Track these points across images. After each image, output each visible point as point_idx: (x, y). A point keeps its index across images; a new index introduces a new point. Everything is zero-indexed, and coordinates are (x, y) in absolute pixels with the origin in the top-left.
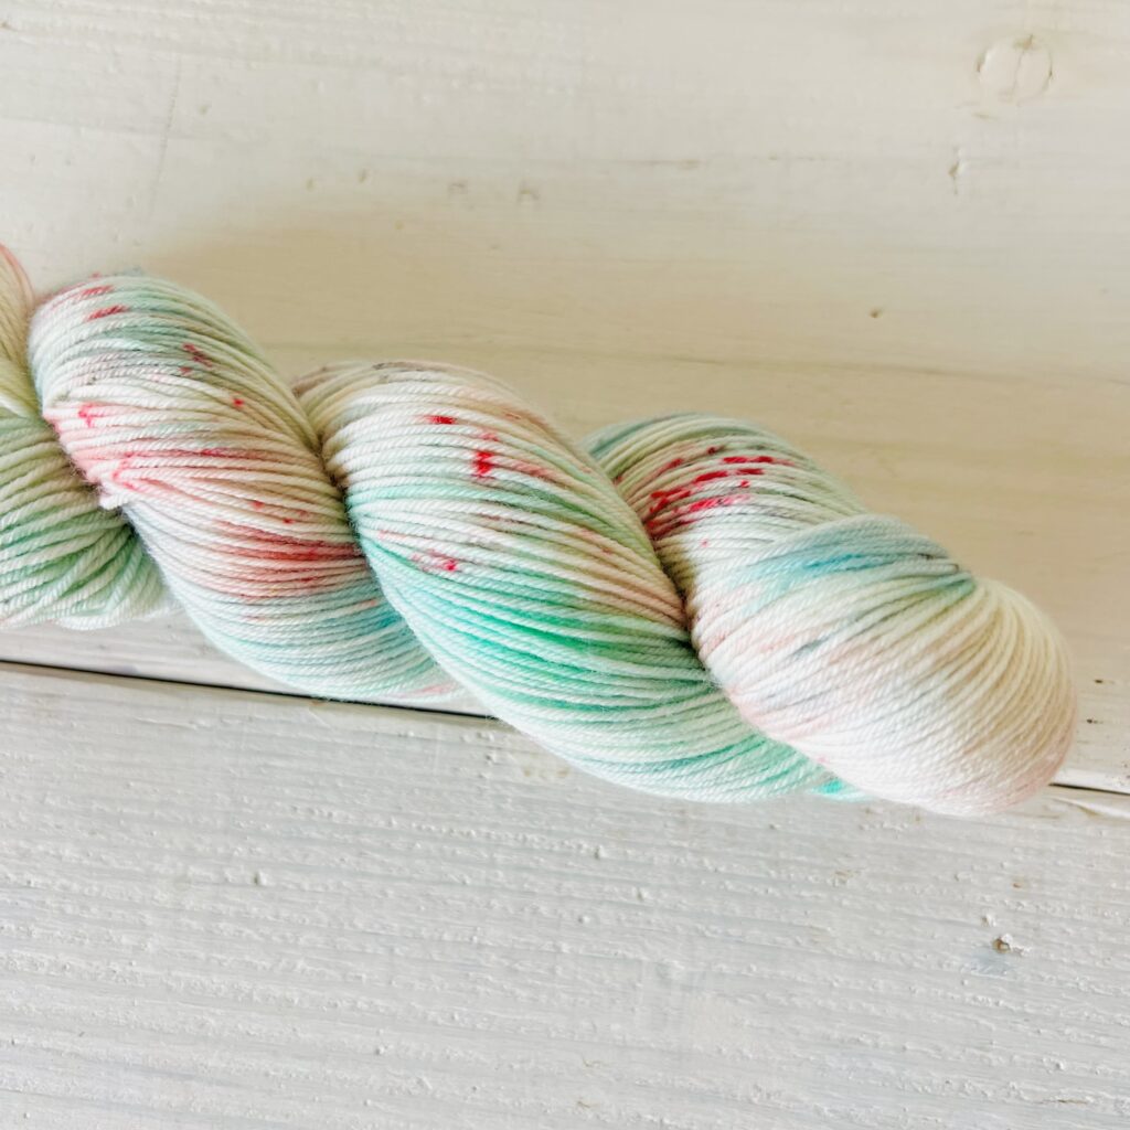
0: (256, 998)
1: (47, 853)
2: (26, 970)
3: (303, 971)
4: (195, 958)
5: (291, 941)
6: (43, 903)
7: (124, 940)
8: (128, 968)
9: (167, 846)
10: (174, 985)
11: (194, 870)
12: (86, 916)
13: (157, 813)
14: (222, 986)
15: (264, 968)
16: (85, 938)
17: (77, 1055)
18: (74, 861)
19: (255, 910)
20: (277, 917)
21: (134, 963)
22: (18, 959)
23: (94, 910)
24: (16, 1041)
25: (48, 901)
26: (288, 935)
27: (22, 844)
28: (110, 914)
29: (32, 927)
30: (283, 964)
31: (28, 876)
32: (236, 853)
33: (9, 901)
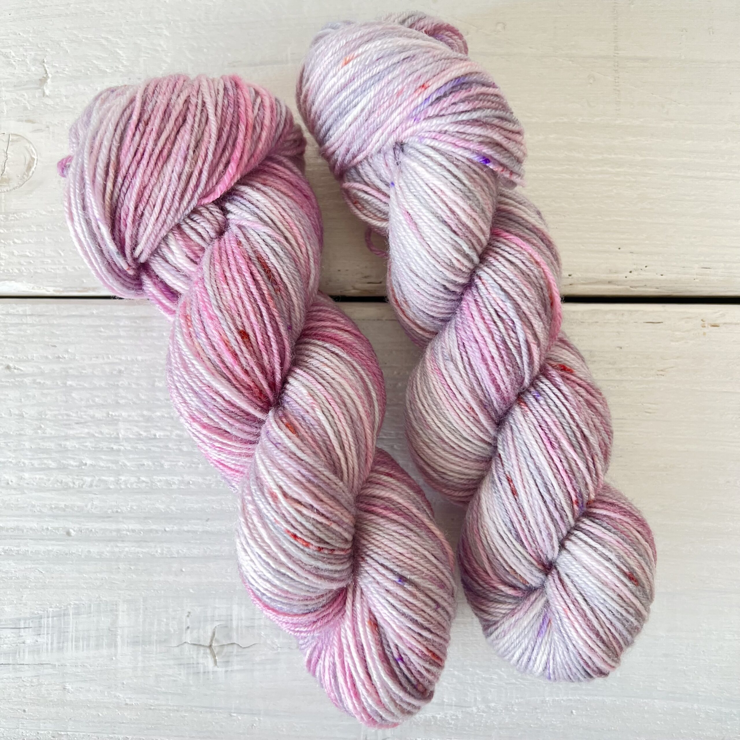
1: (163, 416)
2: (164, 487)
6: (167, 447)
24: (167, 529)
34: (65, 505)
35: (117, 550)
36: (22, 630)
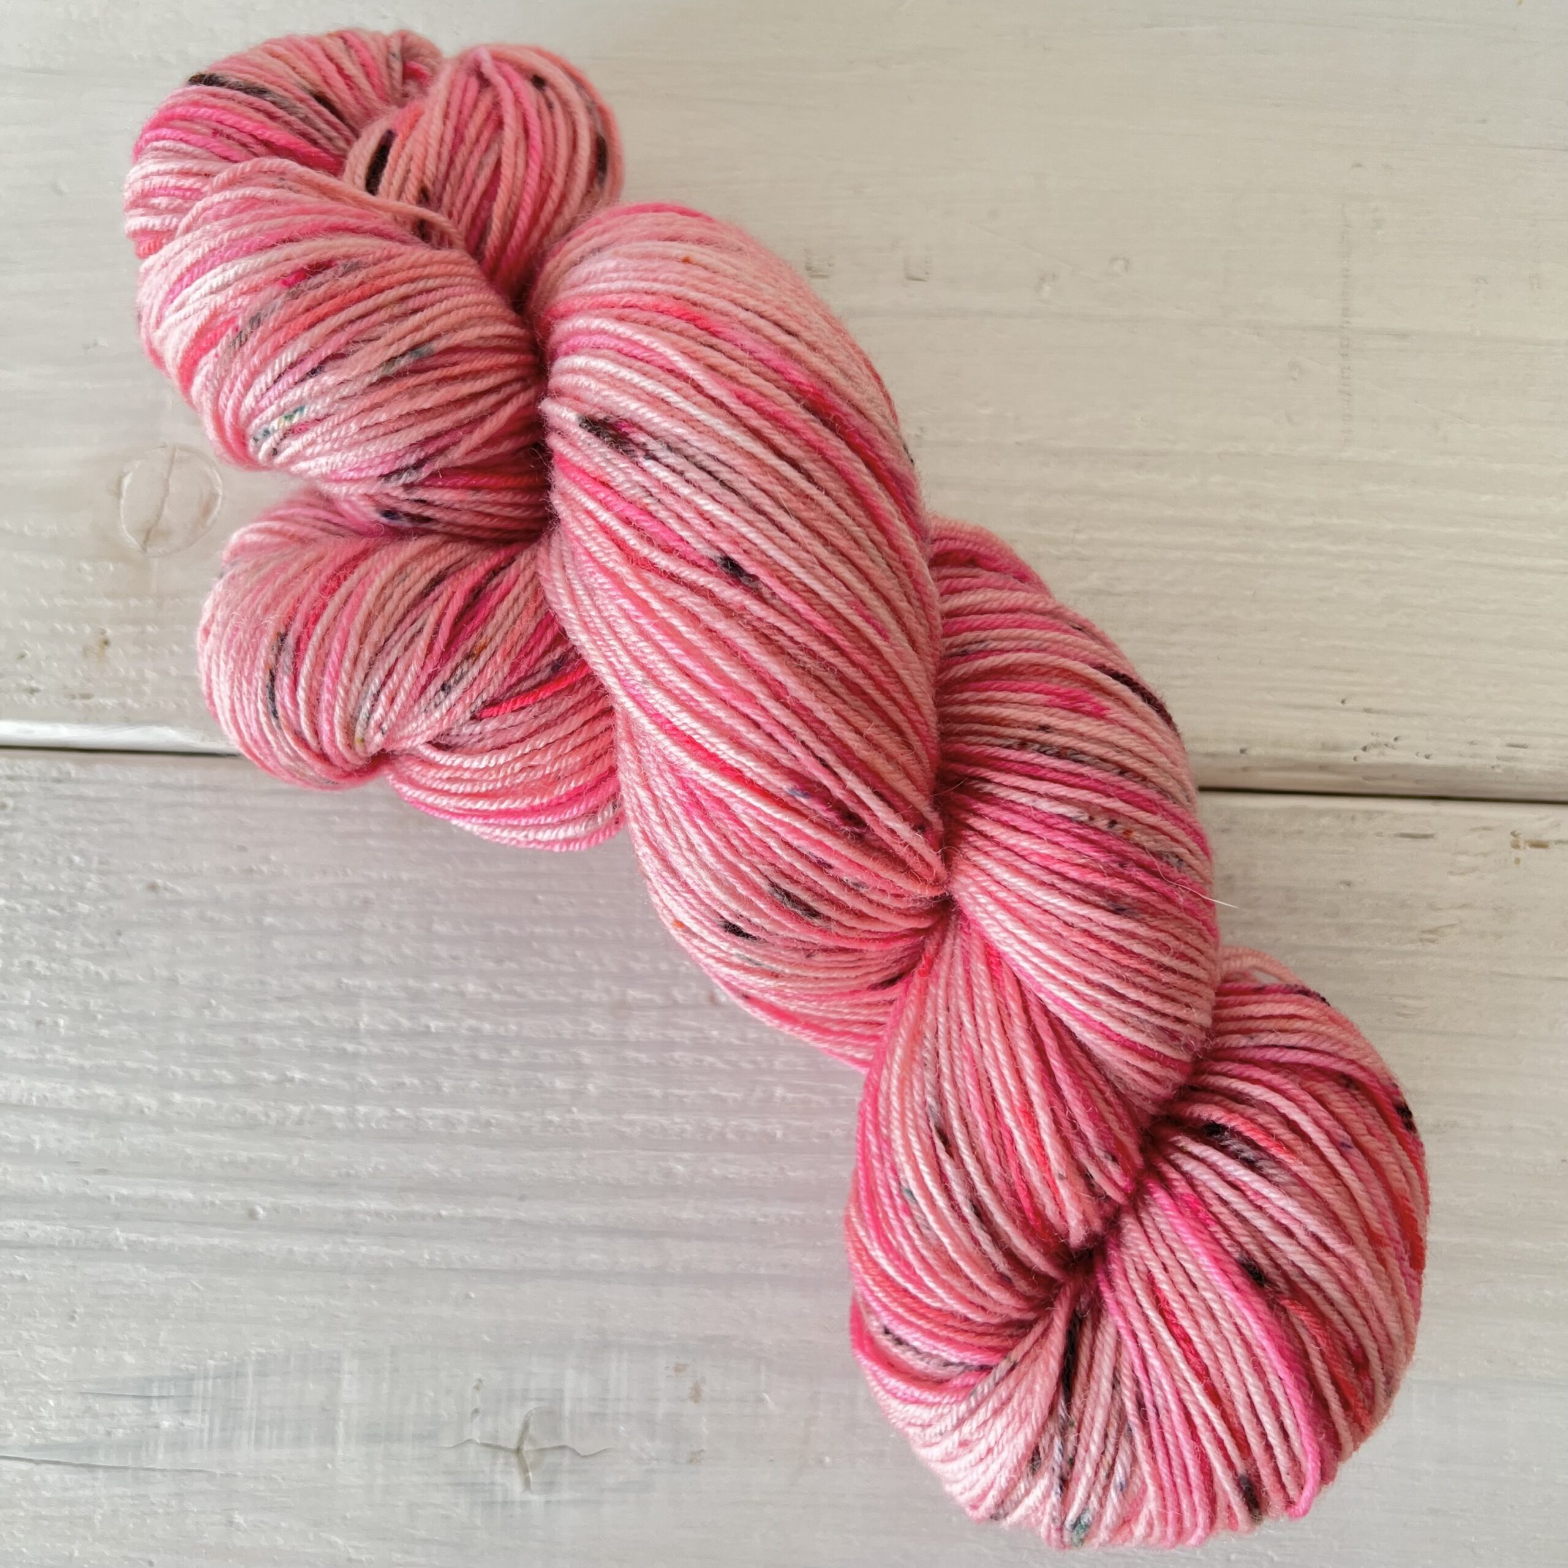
0: (730, 1136)
1: (444, 991)
2: (442, 1130)
3: (784, 1099)
4: (649, 1097)
5: (765, 1066)
6: (449, 1051)
7: (559, 1084)
8: (568, 1116)
9: (596, 968)
10: (627, 1130)
11: (634, 994)
12: (506, 1060)
13: (577, 930)
14: (688, 1127)
15: (735, 1100)
16: (509, 1086)
17: (518, 1222)
18: (481, 997)
19: (715, 1033)
20: (744, 1039)
21: (575, 1109)
22: (431, 1118)
23: (515, 1052)
24: (444, 1213)
25: (456, 1047)
26: (760, 1058)
27: (411, 982)
28: (536, 1056)
29: (440, 1079)
30: (758, 1093)
31: (425, 1019)
32: (683, 969)
33: (406, 1051)
34: (250, 1159)
35: (343, 1249)
36: (155, 1402)
